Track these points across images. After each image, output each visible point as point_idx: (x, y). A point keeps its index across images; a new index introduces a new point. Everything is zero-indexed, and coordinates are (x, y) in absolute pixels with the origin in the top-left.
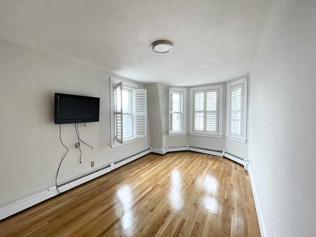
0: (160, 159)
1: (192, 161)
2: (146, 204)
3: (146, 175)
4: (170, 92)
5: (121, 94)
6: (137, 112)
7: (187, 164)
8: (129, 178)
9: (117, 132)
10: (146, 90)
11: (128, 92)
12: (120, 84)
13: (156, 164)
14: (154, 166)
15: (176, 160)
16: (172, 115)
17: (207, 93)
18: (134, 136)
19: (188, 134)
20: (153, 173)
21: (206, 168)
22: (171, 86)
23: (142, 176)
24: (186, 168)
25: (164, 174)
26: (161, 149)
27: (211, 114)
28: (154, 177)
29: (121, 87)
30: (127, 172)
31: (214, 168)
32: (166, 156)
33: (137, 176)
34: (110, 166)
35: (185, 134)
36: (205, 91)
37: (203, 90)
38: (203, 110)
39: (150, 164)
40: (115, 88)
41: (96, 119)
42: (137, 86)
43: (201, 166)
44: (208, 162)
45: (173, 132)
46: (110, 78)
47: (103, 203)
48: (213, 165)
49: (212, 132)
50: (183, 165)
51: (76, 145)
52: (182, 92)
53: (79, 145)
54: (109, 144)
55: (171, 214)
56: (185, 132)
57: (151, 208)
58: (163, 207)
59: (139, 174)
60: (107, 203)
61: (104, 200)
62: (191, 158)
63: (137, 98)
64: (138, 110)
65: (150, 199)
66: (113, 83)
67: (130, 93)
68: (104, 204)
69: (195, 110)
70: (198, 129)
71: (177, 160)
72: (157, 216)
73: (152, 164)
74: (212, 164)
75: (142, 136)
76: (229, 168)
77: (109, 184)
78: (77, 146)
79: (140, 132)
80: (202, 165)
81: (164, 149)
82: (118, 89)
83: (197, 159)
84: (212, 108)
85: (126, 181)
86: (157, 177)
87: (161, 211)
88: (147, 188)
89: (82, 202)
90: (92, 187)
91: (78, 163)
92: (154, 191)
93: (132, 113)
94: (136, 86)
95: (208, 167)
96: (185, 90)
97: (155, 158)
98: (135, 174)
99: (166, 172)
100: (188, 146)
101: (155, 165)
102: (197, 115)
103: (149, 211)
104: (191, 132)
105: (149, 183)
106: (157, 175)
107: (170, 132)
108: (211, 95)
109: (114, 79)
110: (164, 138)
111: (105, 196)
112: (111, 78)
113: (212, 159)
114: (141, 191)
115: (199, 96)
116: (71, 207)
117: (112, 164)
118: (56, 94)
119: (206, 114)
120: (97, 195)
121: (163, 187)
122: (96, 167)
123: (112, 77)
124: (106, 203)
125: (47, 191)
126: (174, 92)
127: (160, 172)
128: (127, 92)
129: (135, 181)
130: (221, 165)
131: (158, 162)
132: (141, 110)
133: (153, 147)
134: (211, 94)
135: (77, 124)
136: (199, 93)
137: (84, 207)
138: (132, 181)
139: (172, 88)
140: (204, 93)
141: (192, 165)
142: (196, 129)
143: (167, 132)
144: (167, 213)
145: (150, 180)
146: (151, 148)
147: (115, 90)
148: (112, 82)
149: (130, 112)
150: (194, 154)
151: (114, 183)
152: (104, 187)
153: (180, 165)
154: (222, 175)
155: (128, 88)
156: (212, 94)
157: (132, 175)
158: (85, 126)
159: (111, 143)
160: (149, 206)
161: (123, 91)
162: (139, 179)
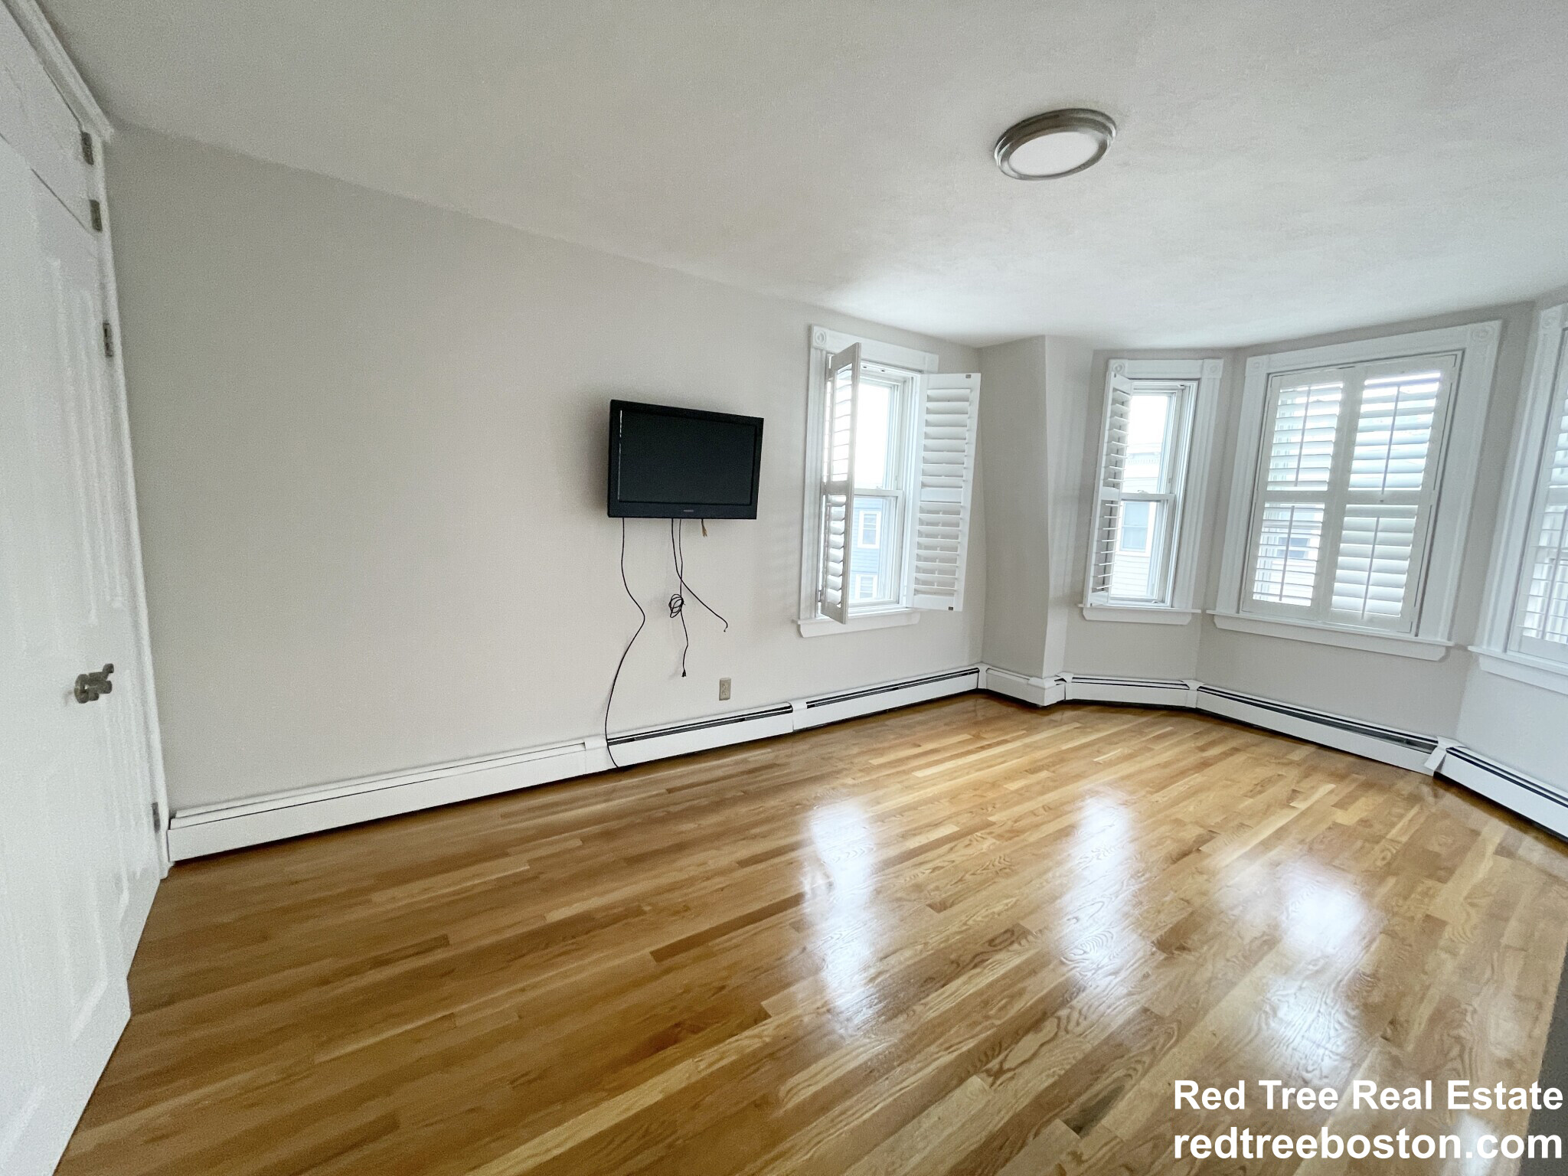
0: (1024, 722)
1: (1205, 764)
2: (921, 878)
3: (942, 774)
4: (1115, 381)
5: (854, 400)
6: (924, 485)
7: (1167, 771)
8: (861, 771)
9: (826, 571)
10: (976, 377)
11: (887, 391)
12: (851, 356)
13: (999, 744)
14: (983, 748)
15: (1110, 741)
16: (1111, 511)
17: (1367, 382)
18: (904, 602)
19: (1207, 620)
20: (975, 776)
21: (1286, 811)
22: (1123, 350)
23: (920, 774)
24: (1161, 786)
25: (1027, 788)
26: (1033, 681)
27: (1378, 514)
28: (975, 790)
29: (853, 369)
30: (855, 750)
31: (1339, 821)
32: (1056, 716)
33: (898, 773)
34: (788, 710)
35: (1186, 620)
36: (1354, 373)
37: (1342, 366)
38: (1325, 488)
39: (965, 736)
40: (829, 374)
41: (746, 508)
42: (936, 357)
43: (1252, 793)
44: (1305, 785)
45: (1112, 603)
46: (809, 330)
47: (754, 831)
48: (1342, 805)
49: (1372, 621)
50: (1141, 772)
51: (670, 603)
52: (1195, 384)
53: (681, 606)
54: (793, 621)
55: (1024, 942)
56: (1186, 605)
57: (938, 897)
58: (996, 910)
59: (910, 766)
60: (766, 837)
61: (756, 824)
62: (1202, 749)
63: (932, 418)
64: (929, 480)
65: (942, 867)
66: (822, 350)
67: (897, 394)
68: (754, 837)
69: (1267, 483)
70: (1276, 600)
71: (1111, 744)
72: (961, 932)
73: (977, 737)
74: (1335, 799)
75: (940, 603)
76: (1450, 841)
77: (779, 777)
78: (676, 607)
79: (932, 584)
80: (1260, 792)
81: (1049, 683)
82: (843, 377)
83: (1240, 758)
84: (1391, 478)
85: (849, 781)
86: (991, 795)
87: (980, 919)
88: (937, 825)
89: (683, 810)
90: (719, 773)
91: (675, 674)
92: (967, 842)
93: (900, 494)
94: (931, 360)
95: (1301, 805)
96: (1213, 372)
97: (999, 718)
98: (889, 763)
99: (1038, 783)
100: (1194, 685)
101: (990, 746)
102: (1275, 514)
103: (930, 906)
104: (1224, 607)
105: (945, 809)
106: (994, 785)
107: (1093, 599)
108: (1393, 391)
109: (826, 330)
110: (1057, 626)
111: (762, 812)
112: (817, 331)
113: (1339, 777)
114: (908, 828)
115: (1302, 400)
116: (647, 818)
117: (799, 706)
118: (613, 402)
119: (1344, 513)
120: (735, 801)
121: (1010, 839)
122: (737, 704)
123: (817, 325)
124: (764, 836)
125: (581, 748)
126: (1136, 383)
127: (1009, 777)
128: (885, 392)
129: (887, 787)
130: (1401, 816)
131: (1007, 734)
132: (943, 480)
133: (993, 666)
134: (1399, 385)
135: (677, 521)
136: (1310, 381)
137: (688, 827)
138: (876, 785)
139: (1127, 363)
140: (1341, 385)
141: (1197, 779)
142: (1264, 598)
143: (1076, 599)
144: (1008, 935)
145: (953, 796)
146: (983, 668)
147: (829, 384)
148: (816, 349)
149: (891, 487)
150: (1226, 730)
151: (800, 777)
152: (760, 782)
153: (1127, 768)
154: (1379, 863)
155: (889, 371)
156: (1404, 389)
157: (876, 761)
158: (705, 534)
159: (799, 618)
160: (932, 886)
161: (863, 387)
162: (906, 784)
